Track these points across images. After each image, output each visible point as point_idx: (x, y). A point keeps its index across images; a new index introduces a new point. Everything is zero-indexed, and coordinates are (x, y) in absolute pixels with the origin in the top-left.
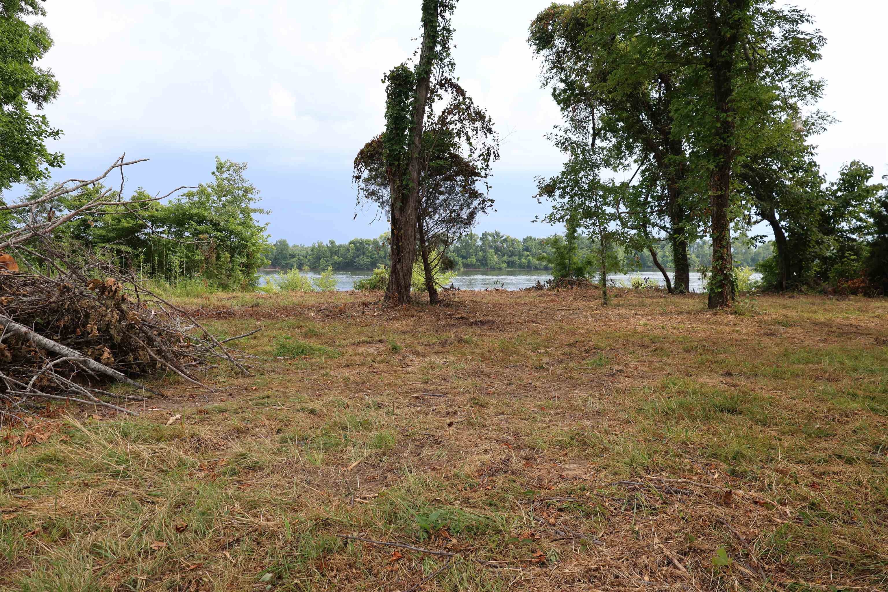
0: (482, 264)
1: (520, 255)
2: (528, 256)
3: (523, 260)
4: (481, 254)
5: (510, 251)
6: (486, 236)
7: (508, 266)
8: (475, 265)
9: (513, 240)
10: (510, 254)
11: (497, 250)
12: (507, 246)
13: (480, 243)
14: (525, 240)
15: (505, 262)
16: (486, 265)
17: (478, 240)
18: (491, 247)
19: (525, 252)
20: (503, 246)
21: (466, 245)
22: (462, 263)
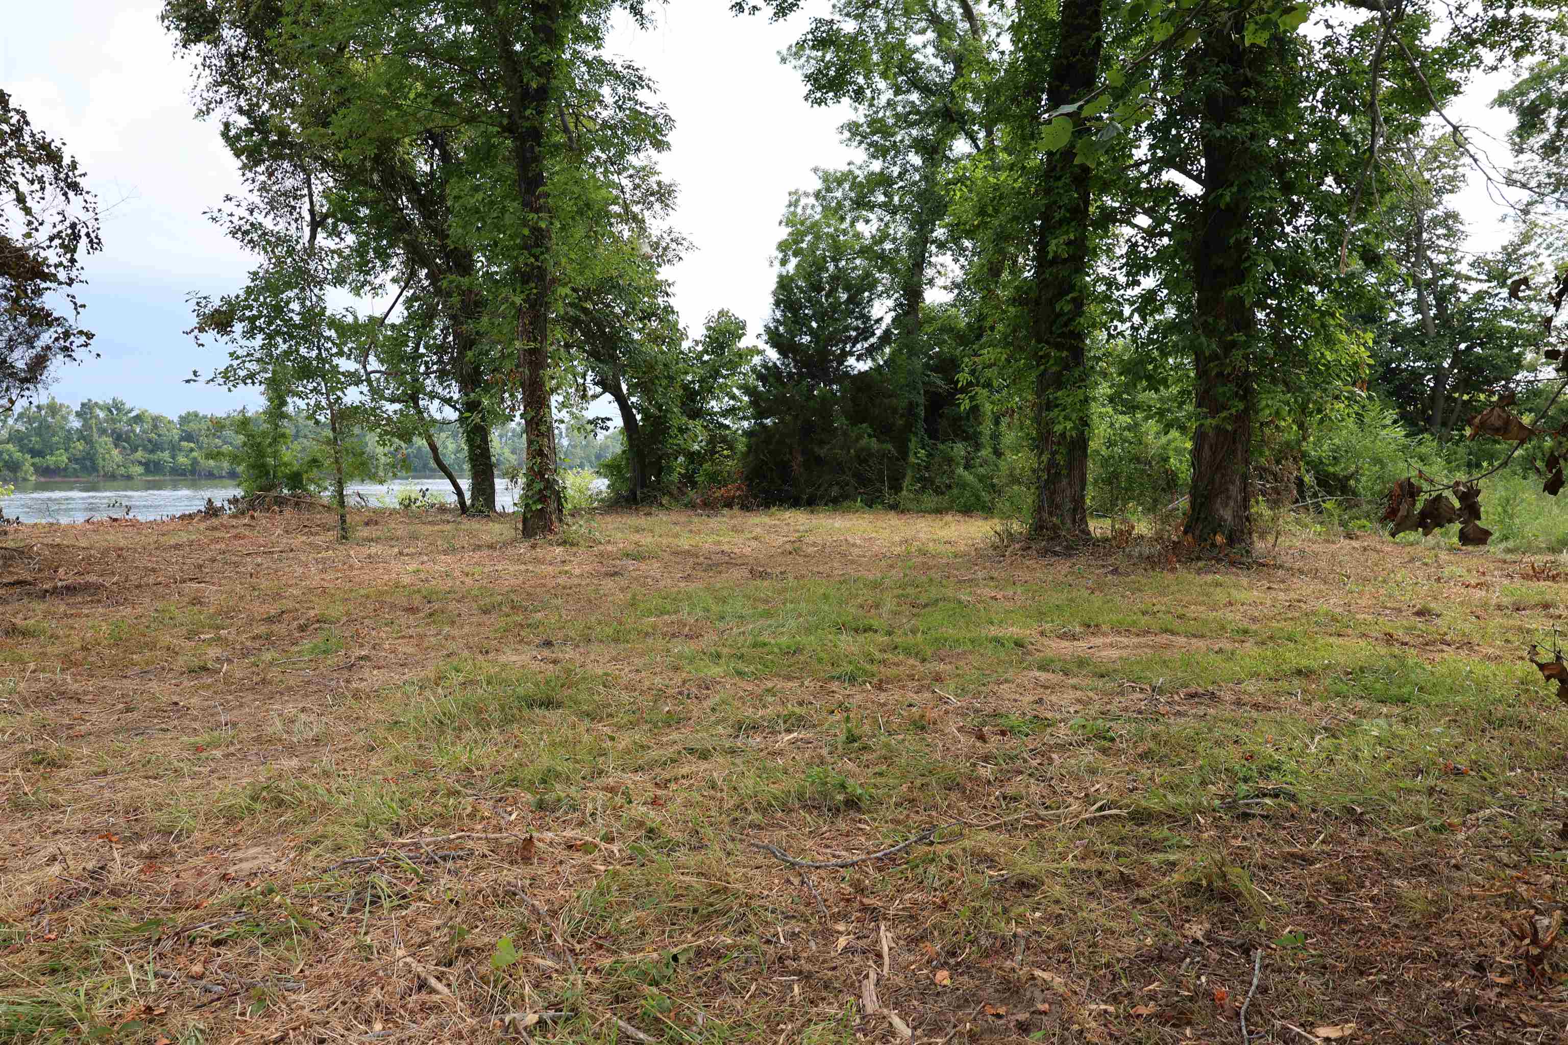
0: (84, 468)
1: (174, 449)
2: (192, 450)
3: (182, 459)
4: (80, 446)
5: (150, 441)
6: (91, 409)
7: (148, 471)
8: (65, 469)
9: (156, 420)
10: (150, 446)
11: (119, 438)
12: (144, 432)
13: (75, 424)
14: (184, 420)
15: (140, 463)
16: (94, 468)
17: (72, 418)
18: (103, 432)
19: (184, 444)
20: (133, 431)
21: (40, 427)
22: (33, 465)
